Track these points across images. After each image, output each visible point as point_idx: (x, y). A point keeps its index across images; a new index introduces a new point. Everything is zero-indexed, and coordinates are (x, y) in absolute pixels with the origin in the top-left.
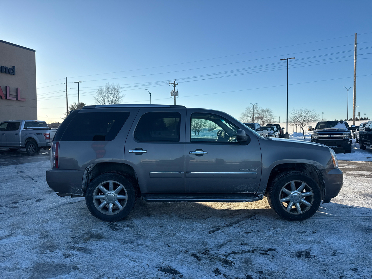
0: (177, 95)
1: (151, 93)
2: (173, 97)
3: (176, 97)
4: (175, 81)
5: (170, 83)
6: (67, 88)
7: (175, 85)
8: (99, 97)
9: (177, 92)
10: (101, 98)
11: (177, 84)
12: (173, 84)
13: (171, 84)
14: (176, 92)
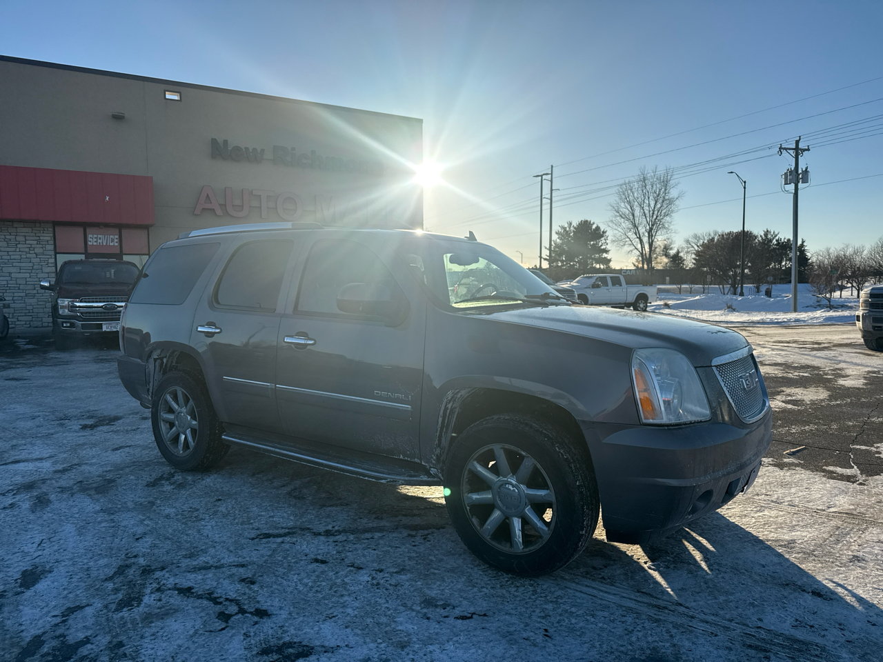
0: (805, 180)
1: (745, 182)
2: (791, 187)
3: (800, 185)
4: (797, 142)
5: (780, 148)
6: (552, 190)
7: (798, 151)
8: (622, 205)
9: (806, 172)
10: (627, 205)
11: (808, 150)
12: (791, 152)
13: (784, 152)
14: (800, 171)
